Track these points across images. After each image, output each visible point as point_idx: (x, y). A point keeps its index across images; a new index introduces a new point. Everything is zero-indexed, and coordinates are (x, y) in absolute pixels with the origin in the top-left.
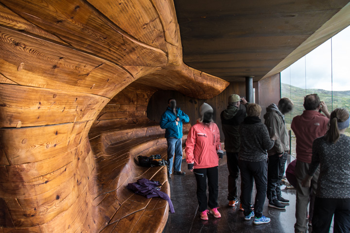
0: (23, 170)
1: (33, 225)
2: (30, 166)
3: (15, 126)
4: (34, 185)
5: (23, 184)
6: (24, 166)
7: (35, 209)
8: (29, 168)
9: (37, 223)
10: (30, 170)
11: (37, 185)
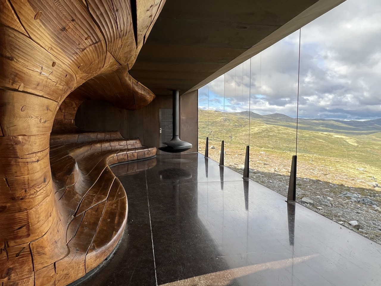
0: (17, 143)
1: (20, 210)
2: (26, 140)
3: (17, 88)
4: (27, 162)
5: (16, 160)
6: (20, 138)
7: (26, 191)
8: (24, 141)
9: (26, 207)
10: (25, 144)
11: (30, 162)
